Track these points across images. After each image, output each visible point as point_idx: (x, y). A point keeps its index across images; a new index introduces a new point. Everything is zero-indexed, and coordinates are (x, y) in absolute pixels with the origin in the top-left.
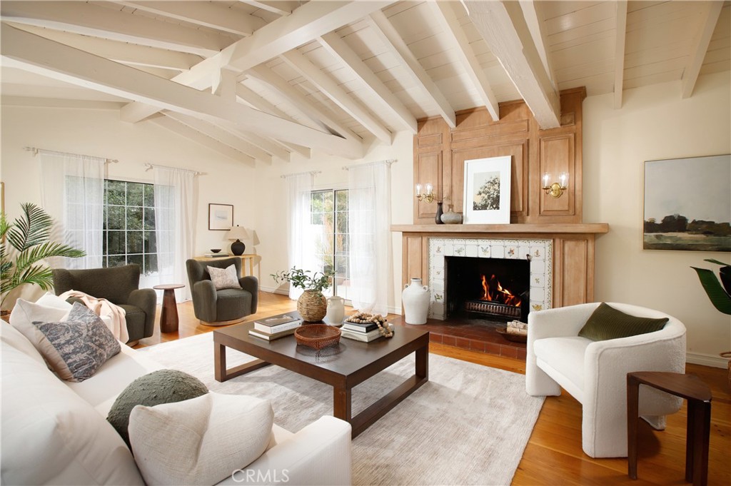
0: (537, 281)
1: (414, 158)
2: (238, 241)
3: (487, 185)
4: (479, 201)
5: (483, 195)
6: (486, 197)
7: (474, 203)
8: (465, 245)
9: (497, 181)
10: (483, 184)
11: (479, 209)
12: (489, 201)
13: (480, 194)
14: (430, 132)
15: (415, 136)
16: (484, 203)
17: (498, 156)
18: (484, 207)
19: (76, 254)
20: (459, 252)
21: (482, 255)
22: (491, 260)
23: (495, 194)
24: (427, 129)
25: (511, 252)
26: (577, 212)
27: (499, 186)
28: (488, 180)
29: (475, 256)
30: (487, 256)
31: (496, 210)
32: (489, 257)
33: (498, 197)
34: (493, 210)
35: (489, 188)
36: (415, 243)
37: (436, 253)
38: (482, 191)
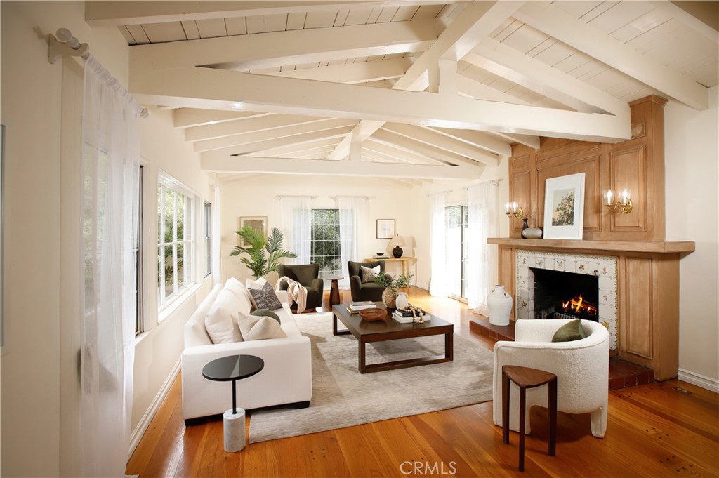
0: (605, 297)
1: (510, 179)
2: (398, 247)
3: (563, 202)
4: (557, 217)
5: (560, 211)
6: (563, 213)
7: (553, 219)
8: (545, 259)
9: (572, 198)
10: (560, 201)
11: (557, 225)
12: (565, 218)
13: (558, 210)
14: (520, 154)
15: (510, 158)
16: (560, 219)
17: (574, 173)
18: (560, 223)
19: (294, 256)
20: (539, 264)
21: (557, 269)
22: (564, 273)
23: (570, 210)
24: (519, 153)
25: (582, 267)
26: (649, 229)
27: (573, 203)
28: (565, 197)
29: (552, 269)
30: (561, 270)
31: (571, 226)
32: (562, 271)
33: (572, 213)
34: (568, 226)
35: (565, 205)
36: (507, 254)
37: (523, 265)
38: (559, 207)
